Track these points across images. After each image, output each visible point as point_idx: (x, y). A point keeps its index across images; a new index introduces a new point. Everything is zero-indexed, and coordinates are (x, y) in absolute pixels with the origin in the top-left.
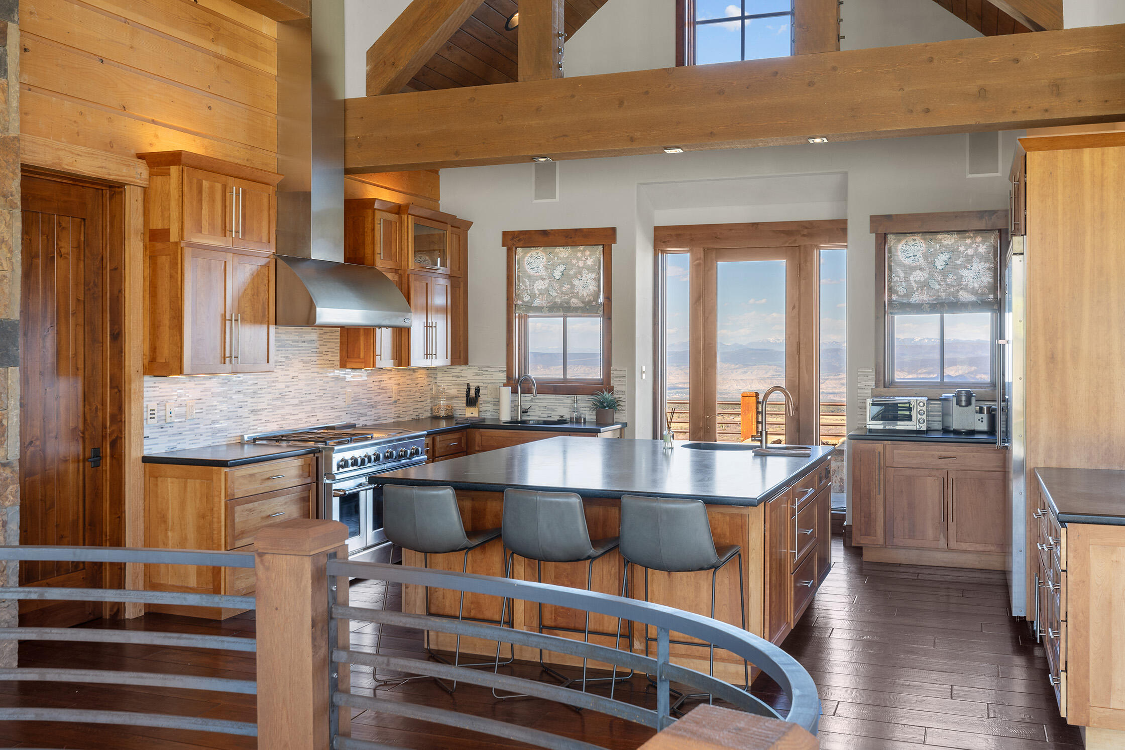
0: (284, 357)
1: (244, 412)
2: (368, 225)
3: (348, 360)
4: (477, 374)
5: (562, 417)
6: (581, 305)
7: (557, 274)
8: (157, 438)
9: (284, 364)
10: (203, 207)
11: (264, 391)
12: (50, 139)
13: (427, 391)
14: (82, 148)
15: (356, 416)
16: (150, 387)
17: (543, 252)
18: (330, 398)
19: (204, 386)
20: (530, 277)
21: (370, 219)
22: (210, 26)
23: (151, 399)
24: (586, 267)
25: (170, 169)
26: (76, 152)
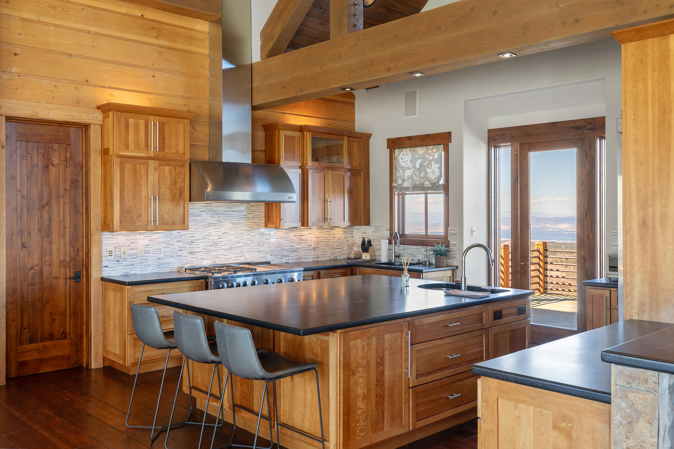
0: (217, 221)
1: (184, 253)
2: (277, 140)
3: (269, 222)
4: (374, 232)
5: (419, 261)
6: (430, 186)
7: (417, 165)
8: (115, 267)
9: (217, 225)
10: (130, 134)
11: (199, 241)
12: (33, 102)
13: (344, 242)
14: (53, 105)
15: (279, 256)
16: (109, 238)
17: (409, 151)
18: (256, 246)
19: (151, 238)
20: (402, 168)
21: (277, 135)
22: (153, 29)
23: (110, 245)
24: (434, 159)
25: (109, 114)
26: (48, 108)
